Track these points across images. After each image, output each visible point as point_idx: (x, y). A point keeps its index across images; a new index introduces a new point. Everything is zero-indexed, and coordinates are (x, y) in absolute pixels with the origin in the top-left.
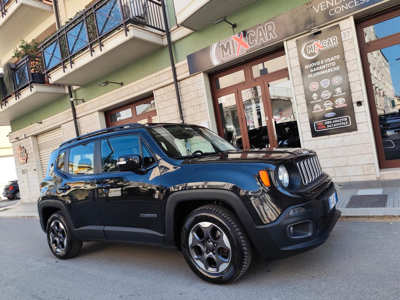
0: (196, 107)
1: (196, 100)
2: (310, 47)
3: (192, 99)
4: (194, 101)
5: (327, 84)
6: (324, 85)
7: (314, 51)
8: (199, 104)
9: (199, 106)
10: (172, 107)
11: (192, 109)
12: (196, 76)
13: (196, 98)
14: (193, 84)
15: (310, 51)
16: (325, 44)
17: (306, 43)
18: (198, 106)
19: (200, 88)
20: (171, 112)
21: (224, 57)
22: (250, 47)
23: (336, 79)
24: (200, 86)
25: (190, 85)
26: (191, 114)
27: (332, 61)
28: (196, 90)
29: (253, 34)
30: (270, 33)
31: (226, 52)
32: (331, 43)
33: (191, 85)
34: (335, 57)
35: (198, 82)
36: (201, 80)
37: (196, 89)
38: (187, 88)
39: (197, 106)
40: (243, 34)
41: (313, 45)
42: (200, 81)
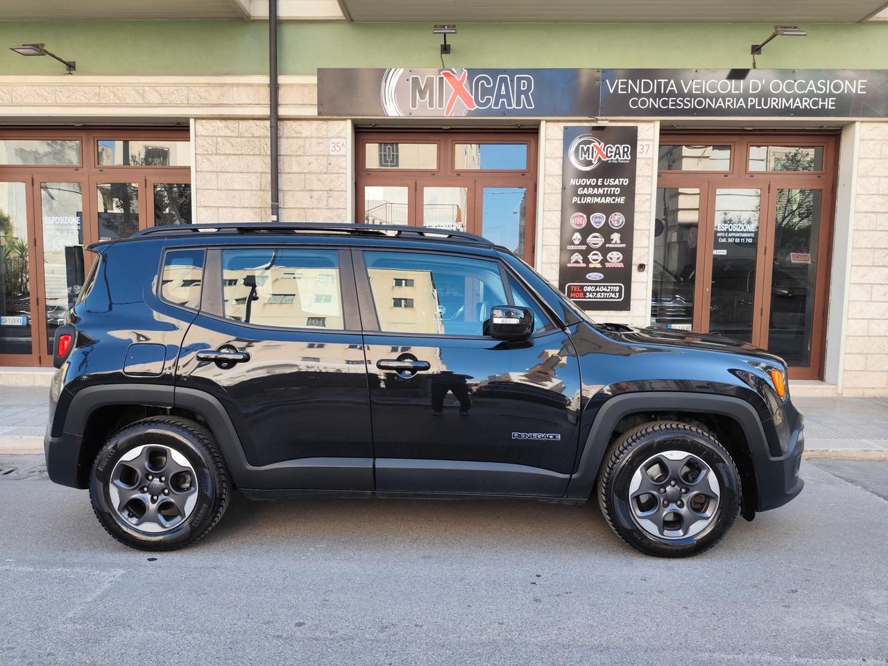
0: (316, 195)
1: (320, 176)
2: (585, 149)
3: (309, 173)
4: (315, 180)
5: (600, 223)
6: (596, 223)
7: (590, 158)
8: (328, 188)
9: (328, 194)
10: (245, 176)
11: (307, 195)
12: (330, 122)
13: (321, 173)
14: (319, 138)
15: (584, 156)
16: (610, 152)
17: (580, 138)
18: (325, 193)
19: (335, 153)
20: (237, 186)
21: (414, 105)
22: (477, 107)
23: (616, 218)
24: (337, 148)
25: (311, 138)
26: (299, 206)
27: (616, 186)
28: (324, 156)
29: (489, 83)
30: (523, 96)
31: (422, 97)
32: (619, 154)
33: (313, 140)
34: (621, 180)
35: (333, 137)
36: (342, 135)
37: (325, 153)
38: (301, 142)
39: (321, 193)
40: (467, 75)
41: (591, 146)
42: (339, 137)
